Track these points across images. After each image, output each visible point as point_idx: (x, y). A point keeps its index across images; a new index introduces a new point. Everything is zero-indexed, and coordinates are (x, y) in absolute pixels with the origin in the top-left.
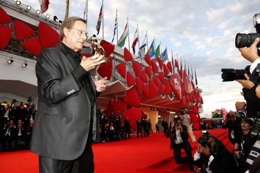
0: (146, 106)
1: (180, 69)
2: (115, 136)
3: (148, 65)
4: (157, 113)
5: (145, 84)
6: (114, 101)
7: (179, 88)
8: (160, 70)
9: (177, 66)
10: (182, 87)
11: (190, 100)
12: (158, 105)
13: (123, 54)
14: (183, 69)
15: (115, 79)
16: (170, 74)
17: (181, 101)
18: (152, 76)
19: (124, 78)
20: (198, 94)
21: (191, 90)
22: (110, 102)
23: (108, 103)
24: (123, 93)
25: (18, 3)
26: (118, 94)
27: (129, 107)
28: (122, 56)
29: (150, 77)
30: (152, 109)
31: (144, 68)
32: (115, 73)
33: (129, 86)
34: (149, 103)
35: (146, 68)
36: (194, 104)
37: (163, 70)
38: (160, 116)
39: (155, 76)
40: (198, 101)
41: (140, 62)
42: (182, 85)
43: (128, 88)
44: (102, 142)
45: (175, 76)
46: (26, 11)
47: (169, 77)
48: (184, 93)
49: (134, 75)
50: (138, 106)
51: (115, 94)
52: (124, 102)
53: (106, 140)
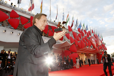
0: (79, 52)
1: (94, 34)
2: (67, 67)
3: (79, 33)
4: (85, 55)
5: (78, 42)
6: (65, 51)
7: (94, 43)
8: (85, 35)
9: (93, 32)
10: (96, 42)
11: (101, 49)
12: (85, 51)
13: (68, 28)
14: (96, 34)
15: (65, 40)
16: (90, 36)
17: (96, 49)
18: (82, 38)
19: (69, 39)
20: (104, 46)
21: (100, 44)
22: (63, 51)
23: (62, 51)
24: (68, 46)
25: (22, 9)
26: (67, 47)
27: (72, 53)
28: (67, 30)
29: (81, 39)
30: (82, 53)
31: (78, 35)
32: (65, 37)
33: (71, 43)
34: (81, 51)
35: (79, 34)
36: (103, 51)
37: (86, 35)
38: (86, 57)
39: (83, 38)
40: (104, 49)
41: (76, 32)
42: (96, 41)
43: (71, 45)
44: (61, 70)
45: (92, 37)
46: (25, 12)
47: (89, 38)
48: (97, 45)
49: (73, 38)
50: (76, 52)
51: (65, 47)
52: (69, 50)
53: (63, 69)
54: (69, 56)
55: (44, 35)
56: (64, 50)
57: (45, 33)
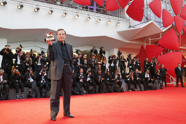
6: (147, 46)
15: (148, 20)
19: (159, 17)
22: (142, 47)
23: (140, 47)
24: (157, 35)
26: (152, 36)
27: (166, 51)
32: (148, 12)
33: (165, 26)
43: (164, 31)
49: (172, 12)
50: (177, 50)
51: (148, 37)
52: (159, 46)
53: (140, 88)
54: (157, 58)
55: (97, 10)
56: (145, 44)
57: (97, 5)
